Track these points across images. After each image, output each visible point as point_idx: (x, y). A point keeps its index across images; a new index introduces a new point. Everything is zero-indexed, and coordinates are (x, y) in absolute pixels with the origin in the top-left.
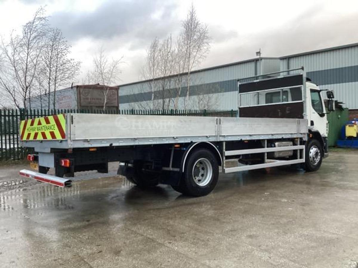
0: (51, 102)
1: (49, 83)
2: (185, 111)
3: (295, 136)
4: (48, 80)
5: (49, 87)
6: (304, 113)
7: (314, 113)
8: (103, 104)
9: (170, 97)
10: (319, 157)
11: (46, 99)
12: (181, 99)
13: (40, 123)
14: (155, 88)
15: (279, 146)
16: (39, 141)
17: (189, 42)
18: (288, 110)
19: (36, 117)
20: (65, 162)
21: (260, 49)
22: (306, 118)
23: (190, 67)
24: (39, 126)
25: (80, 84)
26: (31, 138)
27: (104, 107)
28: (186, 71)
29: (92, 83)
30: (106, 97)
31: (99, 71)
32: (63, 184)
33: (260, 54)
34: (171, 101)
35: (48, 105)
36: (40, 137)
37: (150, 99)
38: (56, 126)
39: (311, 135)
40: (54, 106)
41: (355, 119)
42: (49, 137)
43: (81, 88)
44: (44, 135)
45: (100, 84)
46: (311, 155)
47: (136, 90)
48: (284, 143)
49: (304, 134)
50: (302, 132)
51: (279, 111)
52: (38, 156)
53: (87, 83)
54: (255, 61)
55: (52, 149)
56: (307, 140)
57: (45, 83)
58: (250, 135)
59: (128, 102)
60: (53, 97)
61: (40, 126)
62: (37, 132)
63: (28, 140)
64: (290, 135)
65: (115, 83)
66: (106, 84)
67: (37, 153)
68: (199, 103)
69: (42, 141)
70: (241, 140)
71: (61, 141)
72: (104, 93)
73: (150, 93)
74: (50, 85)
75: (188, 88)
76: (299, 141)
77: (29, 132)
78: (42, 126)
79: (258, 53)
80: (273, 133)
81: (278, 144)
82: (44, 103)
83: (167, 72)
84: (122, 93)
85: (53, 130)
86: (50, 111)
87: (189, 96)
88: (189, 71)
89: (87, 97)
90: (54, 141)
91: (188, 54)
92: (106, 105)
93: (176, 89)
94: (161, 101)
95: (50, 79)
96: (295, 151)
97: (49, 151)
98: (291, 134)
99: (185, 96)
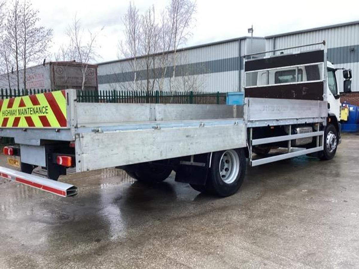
0: (21, 81)
1: (17, 58)
2: (171, 93)
3: (316, 121)
4: (15, 54)
5: (17, 63)
6: (324, 95)
7: (330, 94)
8: (82, 83)
9: (154, 78)
10: (335, 144)
11: (14, 76)
12: (166, 80)
13: (22, 104)
14: (137, 67)
15: (301, 132)
16: (23, 129)
17: (176, 15)
18: (304, 92)
19: (5, 97)
20: (65, 160)
21: (252, 26)
22: (326, 99)
23: (177, 44)
24: (21, 108)
25: (54, 60)
26: (10, 124)
27: (83, 87)
28: (171, 49)
29: (67, 59)
30: (84, 75)
31: (75, 45)
32: (64, 192)
33: (252, 30)
34: (156, 81)
35: (17, 83)
36: (23, 124)
37: (133, 80)
38: (49, 108)
39: (330, 119)
40: (25, 84)
41: (345, 102)
42: (38, 124)
43: (55, 65)
44: (29, 120)
45: (76, 61)
46: (328, 141)
47: (117, 70)
48: (305, 128)
49: (324, 118)
50: (322, 116)
51: (294, 92)
52: (20, 150)
53: (61, 60)
54: (239, 41)
55: (42, 141)
56: (326, 125)
57: (12, 58)
58: (277, 120)
59: (108, 82)
60: (24, 75)
61: (23, 108)
62: (17, 116)
63: (3, 127)
64: (312, 120)
65: (94, 59)
66: (84, 61)
67: (19, 145)
68: (184, 84)
69: (26, 130)
70: (268, 125)
71: (59, 130)
72: (82, 71)
73: (133, 73)
74: (18, 59)
75: (174, 68)
76: (319, 127)
77: (6, 117)
78: (25, 108)
79: (251, 30)
80: (297, 117)
81: (300, 130)
82: (13, 82)
83: (151, 49)
84: (101, 71)
85: (45, 114)
86: (21, 91)
87: (176, 76)
88: (176, 48)
89: (63, 75)
90: (45, 129)
91: (174, 28)
92: (84, 85)
93: (161, 69)
94: (145, 81)
95: (17, 53)
96: (315, 138)
97: (39, 143)
98: (313, 118)
99: (171, 76)
